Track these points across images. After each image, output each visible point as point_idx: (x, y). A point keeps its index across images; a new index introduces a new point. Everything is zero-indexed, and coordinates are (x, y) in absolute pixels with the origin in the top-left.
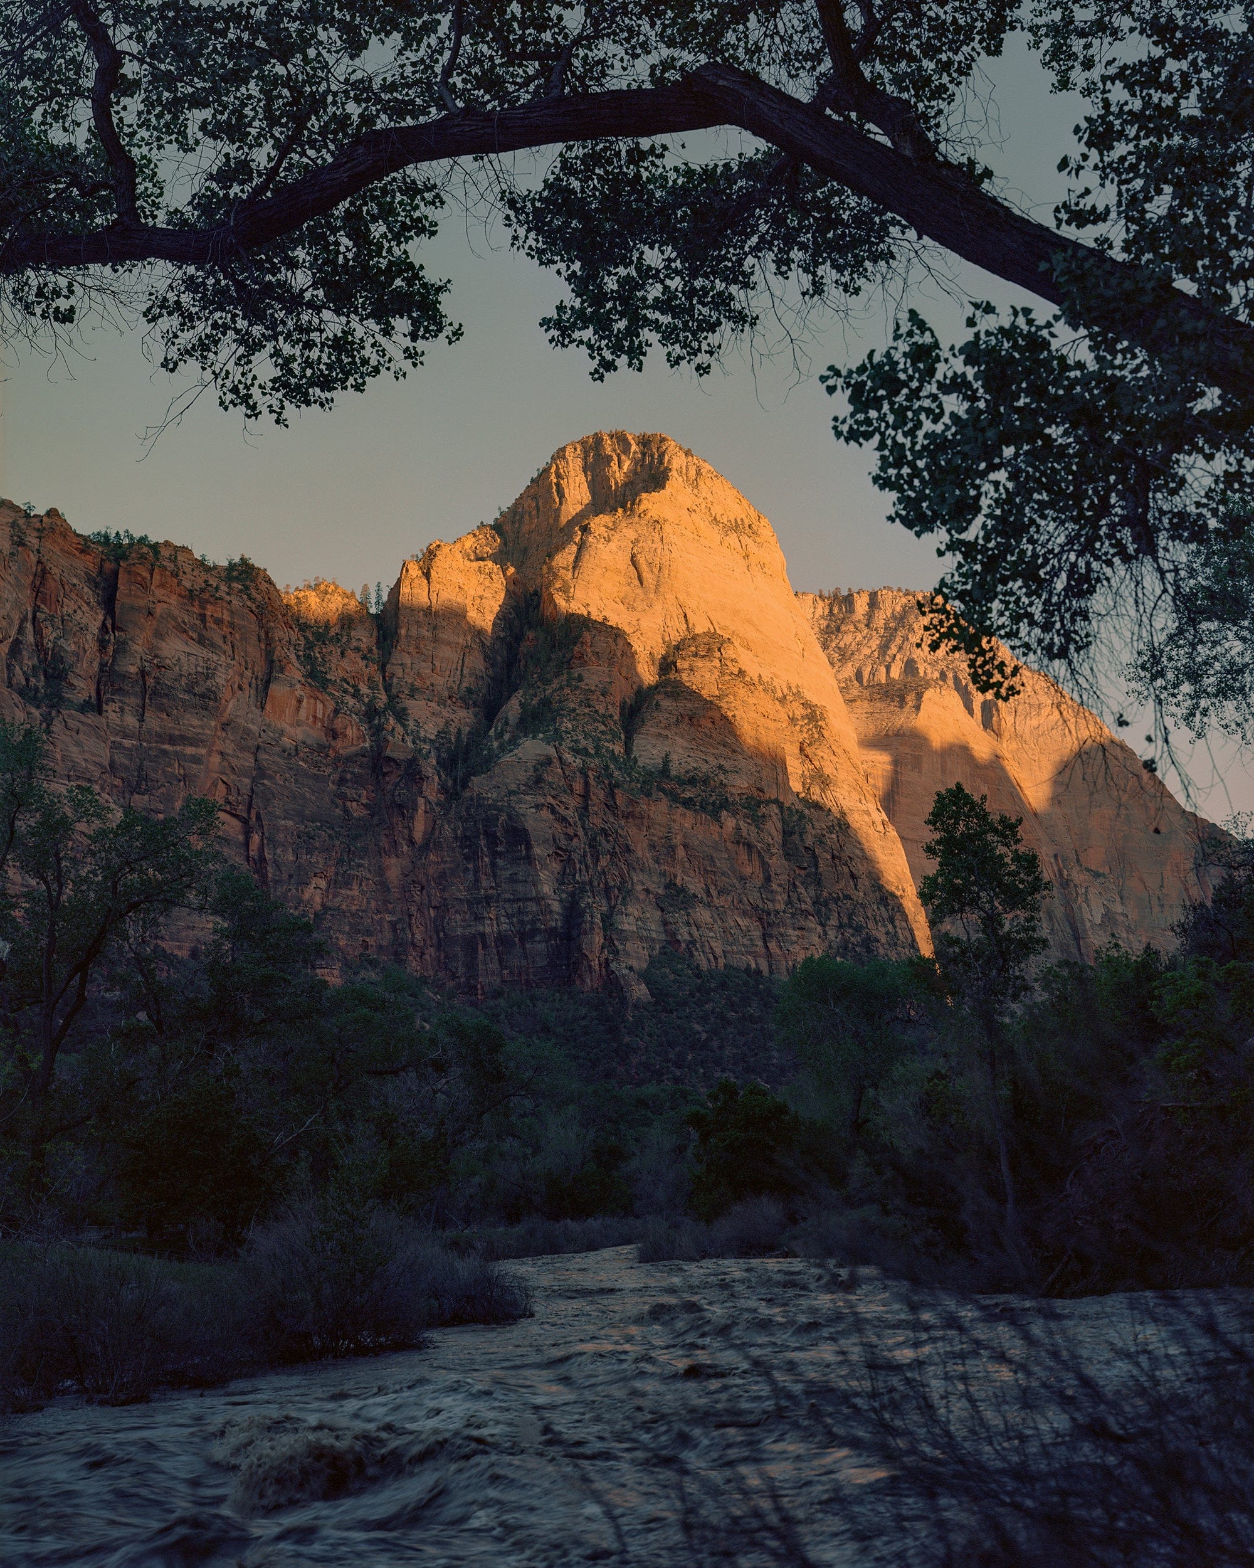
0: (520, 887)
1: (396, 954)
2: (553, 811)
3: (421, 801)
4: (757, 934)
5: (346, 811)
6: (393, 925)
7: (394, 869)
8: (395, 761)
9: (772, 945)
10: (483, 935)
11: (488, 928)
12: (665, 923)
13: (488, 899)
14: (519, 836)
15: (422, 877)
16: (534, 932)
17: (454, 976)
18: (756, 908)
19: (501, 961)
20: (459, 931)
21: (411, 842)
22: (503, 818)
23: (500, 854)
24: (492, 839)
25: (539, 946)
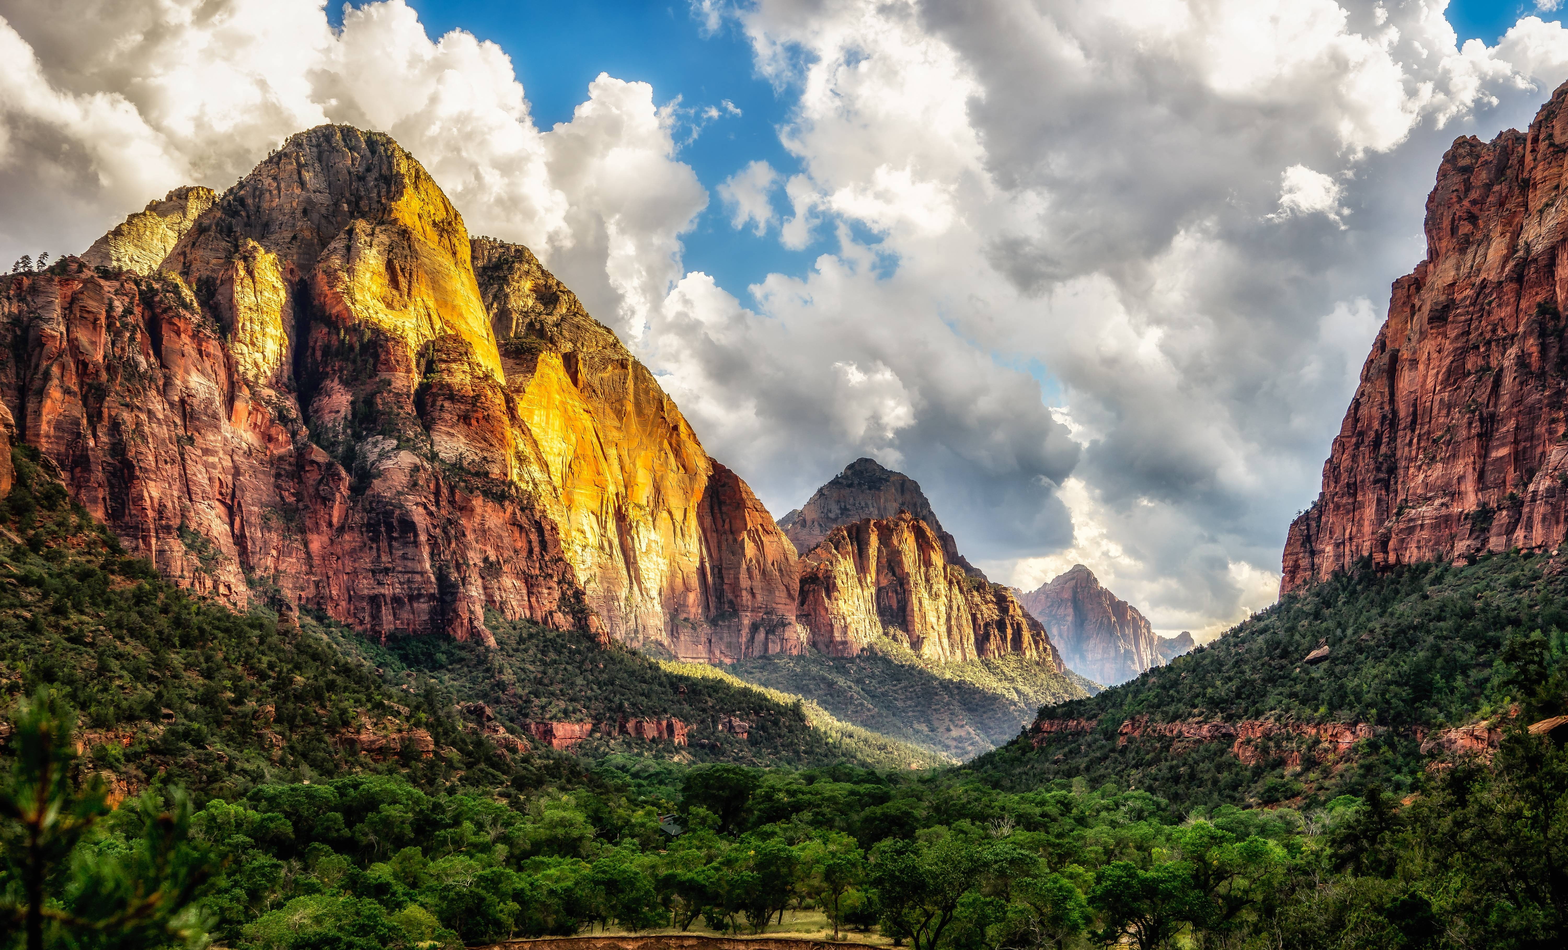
0: (409, 564)
1: (318, 604)
2: (426, 508)
3: (338, 495)
4: (525, 591)
5: (282, 498)
6: (317, 584)
7: (316, 543)
8: (318, 464)
9: (533, 600)
10: (384, 596)
11: (387, 591)
12: (485, 588)
13: (386, 571)
14: (409, 526)
15: (339, 551)
16: (420, 596)
17: (361, 623)
18: (524, 572)
19: (395, 615)
20: (366, 592)
21: (330, 525)
22: (397, 512)
23: (396, 539)
24: (390, 528)
25: (423, 606)
